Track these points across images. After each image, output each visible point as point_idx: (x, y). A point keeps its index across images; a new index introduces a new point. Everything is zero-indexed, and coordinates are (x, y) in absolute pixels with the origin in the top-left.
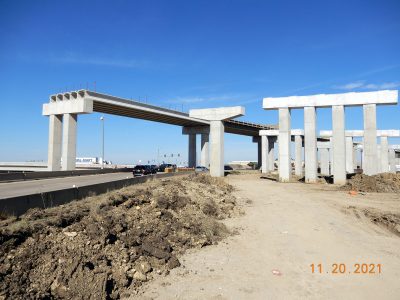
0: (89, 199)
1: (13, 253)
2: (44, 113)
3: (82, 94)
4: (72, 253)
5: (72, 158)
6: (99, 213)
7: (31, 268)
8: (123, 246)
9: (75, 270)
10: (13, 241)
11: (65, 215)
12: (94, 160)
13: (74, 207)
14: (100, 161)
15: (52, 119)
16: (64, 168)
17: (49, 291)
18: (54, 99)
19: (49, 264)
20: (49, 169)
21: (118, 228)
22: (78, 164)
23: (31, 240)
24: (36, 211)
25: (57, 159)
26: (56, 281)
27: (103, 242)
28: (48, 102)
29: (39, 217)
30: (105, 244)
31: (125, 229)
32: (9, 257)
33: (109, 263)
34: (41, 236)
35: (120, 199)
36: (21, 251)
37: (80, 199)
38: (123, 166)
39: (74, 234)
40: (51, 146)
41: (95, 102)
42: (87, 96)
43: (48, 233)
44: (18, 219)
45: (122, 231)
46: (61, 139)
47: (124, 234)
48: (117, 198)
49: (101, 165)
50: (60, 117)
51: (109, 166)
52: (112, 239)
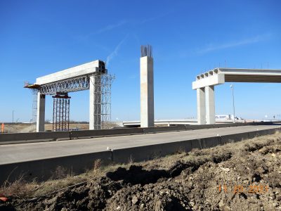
0: (229, 144)
1: (192, 176)
2: (193, 88)
3: (216, 71)
4: (231, 184)
5: (213, 116)
6: (242, 156)
7: (204, 188)
8: (268, 185)
9: (234, 197)
10: (191, 168)
11: (215, 155)
12: (228, 117)
13: (220, 150)
14: (232, 117)
15: (198, 91)
16: (208, 123)
17: (218, 207)
18: (198, 78)
19: (215, 188)
20: (199, 123)
21: (260, 170)
22: (217, 120)
23: (201, 169)
24: (197, 150)
25: (203, 116)
26: (222, 201)
27: (250, 179)
28: (195, 80)
29: (199, 154)
30: (253, 181)
31: (266, 172)
32: (191, 178)
33: (258, 197)
34: (206, 167)
35: (254, 147)
36: (196, 175)
37: (223, 144)
38: (252, 121)
39: (228, 169)
40: (199, 108)
41: (226, 75)
42: (220, 72)
43: (210, 166)
44: (187, 155)
45: (264, 173)
46: (205, 103)
47: (266, 175)
48: (251, 145)
49: (233, 120)
50: (203, 89)
51: (240, 121)
52: (258, 178)
